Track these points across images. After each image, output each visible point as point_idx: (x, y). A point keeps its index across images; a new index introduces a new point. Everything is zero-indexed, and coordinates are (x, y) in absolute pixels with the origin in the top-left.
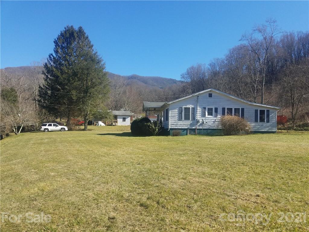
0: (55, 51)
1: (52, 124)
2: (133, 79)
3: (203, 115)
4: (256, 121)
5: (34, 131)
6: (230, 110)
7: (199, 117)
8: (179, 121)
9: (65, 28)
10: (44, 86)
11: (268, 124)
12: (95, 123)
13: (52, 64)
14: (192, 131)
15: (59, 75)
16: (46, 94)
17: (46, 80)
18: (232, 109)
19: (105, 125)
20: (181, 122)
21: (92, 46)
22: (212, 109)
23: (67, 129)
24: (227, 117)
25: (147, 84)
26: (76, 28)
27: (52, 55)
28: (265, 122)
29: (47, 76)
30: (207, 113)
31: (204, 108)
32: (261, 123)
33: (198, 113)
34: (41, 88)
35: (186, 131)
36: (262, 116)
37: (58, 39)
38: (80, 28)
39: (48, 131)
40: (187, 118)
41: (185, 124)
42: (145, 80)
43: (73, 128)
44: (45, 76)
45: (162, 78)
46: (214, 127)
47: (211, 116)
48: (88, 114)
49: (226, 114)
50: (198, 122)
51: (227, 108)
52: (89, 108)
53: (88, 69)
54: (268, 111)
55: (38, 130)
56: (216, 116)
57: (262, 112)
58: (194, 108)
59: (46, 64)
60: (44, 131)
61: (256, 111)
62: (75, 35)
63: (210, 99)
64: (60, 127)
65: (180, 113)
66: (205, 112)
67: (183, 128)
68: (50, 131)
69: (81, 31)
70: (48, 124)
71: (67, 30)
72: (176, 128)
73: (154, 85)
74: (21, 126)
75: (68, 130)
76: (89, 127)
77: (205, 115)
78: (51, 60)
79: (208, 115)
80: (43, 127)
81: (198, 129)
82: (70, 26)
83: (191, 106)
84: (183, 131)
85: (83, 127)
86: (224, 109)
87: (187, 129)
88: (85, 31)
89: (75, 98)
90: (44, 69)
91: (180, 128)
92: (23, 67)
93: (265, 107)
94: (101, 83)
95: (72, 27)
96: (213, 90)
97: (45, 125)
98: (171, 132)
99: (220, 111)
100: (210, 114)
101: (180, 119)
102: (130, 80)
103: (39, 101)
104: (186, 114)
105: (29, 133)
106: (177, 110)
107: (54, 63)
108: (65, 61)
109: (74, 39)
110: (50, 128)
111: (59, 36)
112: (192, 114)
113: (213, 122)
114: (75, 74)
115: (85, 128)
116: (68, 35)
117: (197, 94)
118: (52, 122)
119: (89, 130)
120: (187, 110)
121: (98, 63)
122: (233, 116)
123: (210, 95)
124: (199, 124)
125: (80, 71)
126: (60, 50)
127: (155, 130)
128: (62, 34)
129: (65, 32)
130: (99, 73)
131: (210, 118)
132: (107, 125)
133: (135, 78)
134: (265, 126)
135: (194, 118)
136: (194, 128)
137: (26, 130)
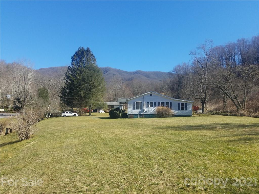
0: (72, 64)
1: (69, 112)
2: (137, 74)
3: (147, 107)
4: (179, 109)
5: (58, 116)
6: (163, 104)
7: (144, 107)
8: (133, 110)
9: (78, 49)
10: (65, 87)
11: (187, 111)
12: (98, 111)
13: (70, 72)
14: (141, 116)
15: (74, 80)
16: (66, 92)
17: (66, 83)
18: (164, 102)
19: (105, 112)
20: (134, 110)
21: (96, 60)
22: (153, 103)
23: (77, 115)
24: (161, 107)
25: (149, 78)
26: (85, 48)
27: (70, 67)
28: (184, 110)
29: (67, 81)
30: (149, 106)
31: (147, 102)
32: (182, 111)
33: (144, 105)
34: (63, 88)
35: (137, 116)
36: (183, 107)
37: (74, 56)
38: (88, 48)
39: (66, 116)
40: (138, 108)
41: (136, 112)
42: (147, 75)
43: (82, 114)
44: (66, 81)
45: (162, 72)
46: (153, 113)
47: (152, 107)
48: (91, 105)
49: (161, 106)
50: (144, 110)
51: (161, 102)
52: (92, 101)
53: (91, 76)
54: (186, 104)
55: (60, 116)
56: (155, 107)
57: (183, 104)
58: (142, 102)
59: (66, 73)
60: (64, 116)
61: (179, 104)
62: (85, 53)
63: (151, 97)
64: (73, 114)
65: (134, 106)
66: (148, 105)
67: (135, 114)
68: (67, 117)
69: (88, 50)
70: (66, 112)
71: (80, 50)
72: (132, 114)
73: (155, 79)
74: (50, 114)
75: (79, 116)
76: (92, 114)
77: (148, 106)
78: (69, 70)
79: (150, 106)
80: (63, 114)
81: (144, 114)
82: (81, 47)
83: (140, 102)
84: (136, 116)
85: (88, 114)
86: (159, 103)
87: (138, 114)
88: (91, 50)
89: (83, 95)
90: (65, 76)
91: (134, 114)
92: (53, 67)
93: (185, 101)
94: (100, 85)
95: (83, 47)
96: (152, 92)
97: (64, 113)
98: (129, 116)
99: (157, 104)
100: (151, 105)
101: (134, 109)
102: (135, 75)
103: (61, 97)
104: (137, 106)
105: (55, 118)
106: (132, 104)
107: (71, 72)
108: (78, 71)
109: (84, 56)
110: (67, 115)
111: (74, 54)
112: (141, 106)
113: (153, 110)
114: (83, 80)
115: (90, 114)
116: (80, 53)
117: (143, 95)
118: (69, 111)
119: (92, 116)
120: (138, 103)
121: (98, 72)
122: (165, 107)
123: (151, 95)
124: (145, 111)
125: (86, 78)
126: (75, 64)
127: (119, 115)
128: (76, 53)
129: (78, 51)
130: (99, 78)
131: (151, 108)
132: (106, 112)
133: (139, 73)
134: (184, 112)
135: (142, 108)
136: (142, 114)
137: (53, 116)
